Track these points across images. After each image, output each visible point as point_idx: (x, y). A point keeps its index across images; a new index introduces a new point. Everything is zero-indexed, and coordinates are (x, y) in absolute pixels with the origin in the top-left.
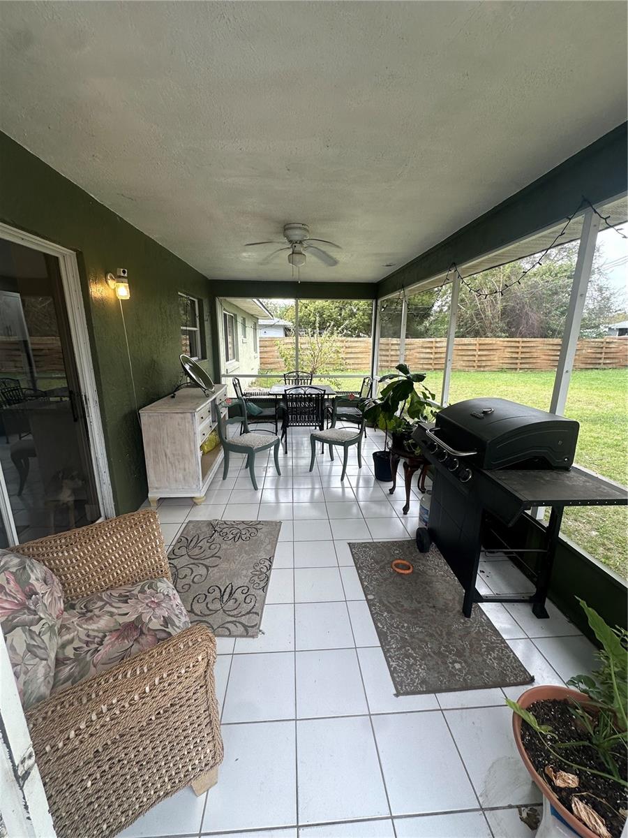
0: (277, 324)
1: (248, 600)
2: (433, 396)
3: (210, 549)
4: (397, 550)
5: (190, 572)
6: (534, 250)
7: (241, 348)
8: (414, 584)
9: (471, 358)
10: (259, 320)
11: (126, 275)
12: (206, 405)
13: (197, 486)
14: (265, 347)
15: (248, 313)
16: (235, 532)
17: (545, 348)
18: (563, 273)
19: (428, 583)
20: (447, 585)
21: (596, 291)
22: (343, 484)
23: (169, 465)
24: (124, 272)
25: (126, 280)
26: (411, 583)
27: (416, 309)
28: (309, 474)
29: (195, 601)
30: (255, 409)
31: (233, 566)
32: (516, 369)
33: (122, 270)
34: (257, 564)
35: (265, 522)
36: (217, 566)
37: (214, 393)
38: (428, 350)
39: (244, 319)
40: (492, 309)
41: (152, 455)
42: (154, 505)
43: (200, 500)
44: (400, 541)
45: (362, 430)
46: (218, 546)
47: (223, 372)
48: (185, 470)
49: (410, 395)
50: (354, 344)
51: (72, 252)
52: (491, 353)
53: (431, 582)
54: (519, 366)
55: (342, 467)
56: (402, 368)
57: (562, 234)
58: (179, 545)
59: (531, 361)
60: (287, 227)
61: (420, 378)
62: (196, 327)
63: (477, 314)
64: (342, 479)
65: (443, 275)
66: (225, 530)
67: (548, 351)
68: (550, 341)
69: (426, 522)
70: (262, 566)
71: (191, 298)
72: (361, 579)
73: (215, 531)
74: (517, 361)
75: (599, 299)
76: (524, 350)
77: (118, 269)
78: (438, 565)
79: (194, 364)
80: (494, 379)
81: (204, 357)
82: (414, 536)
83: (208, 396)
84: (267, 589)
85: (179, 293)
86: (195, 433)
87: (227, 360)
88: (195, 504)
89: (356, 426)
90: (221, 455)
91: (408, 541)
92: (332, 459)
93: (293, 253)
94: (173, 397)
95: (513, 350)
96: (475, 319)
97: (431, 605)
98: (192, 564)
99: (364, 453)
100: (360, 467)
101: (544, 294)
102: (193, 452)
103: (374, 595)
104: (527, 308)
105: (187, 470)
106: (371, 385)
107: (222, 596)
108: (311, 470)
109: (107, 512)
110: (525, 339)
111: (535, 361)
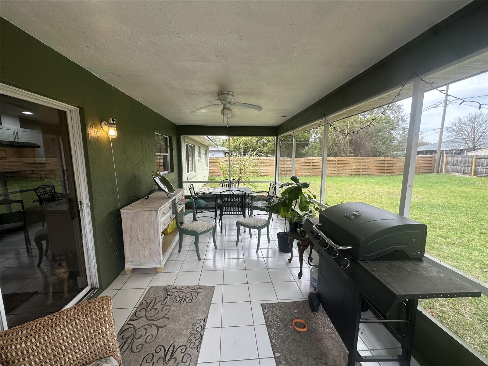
0: (219, 149)
1: (184, 360)
2: (315, 197)
3: (162, 311)
4: (295, 310)
5: (145, 332)
6: (374, 107)
7: (197, 164)
8: (309, 341)
9: (333, 169)
10: (209, 148)
11: (115, 122)
12: (169, 203)
13: (159, 260)
14: (213, 163)
15: (202, 144)
16: (182, 295)
17: (376, 162)
18: (382, 120)
19: (320, 340)
20: (334, 341)
21: (401, 130)
22: (258, 255)
23: (140, 246)
24: (113, 121)
25: (115, 126)
26: (307, 340)
27: (300, 141)
28: (235, 248)
29: (145, 361)
30: (202, 203)
31: (177, 326)
32: (360, 175)
33: (112, 119)
34: (194, 324)
35: (203, 286)
36: (166, 326)
37: (174, 195)
38: (308, 164)
39: (200, 147)
40: (344, 141)
41: (128, 239)
42: (129, 274)
43: (160, 270)
44: (297, 302)
45: (270, 216)
46: (168, 308)
47: (184, 179)
48: (150, 249)
49: (300, 197)
50: (265, 161)
51: (76, 108)
52: (345, 165)
53: (322, 339)
54: (361, 173)
55: (257, 242)
56: (294, 179)
57: (398, 95)
58: (141, 307)
59: (368, 170)
60: (220, 93)
61: (306, 186)
62: (167, 153)
63: (336, 144)
64: (257, 251)
65: (317, 122)
66: (175, 294)
67: (378, 164)
68: (378, 158)
69: (315, 288)
70: (198, 326)
71: (164, 136)
72: (270, 337)
73: (168, 295)
74: (360, 170)
75: (403, 134)
76: (364, 164)
77: (109, 119)
78: (325, 323)
79: (162, 177)
80: (347, 181)
81: (172, 171)
82: (306, 298)
83: (169, 198)
84: (200, 348)
85: (156, 133)
86: (158, 224)
87: (188, 171)
88: (157, 273)
89: (266, 213)
90: (178, 237)
91: (303, 301)
92: (251, 237)
93: (224, 109)
94: (147, 199)
95: (357, 164)
96: (334, 146)
97: (323, 362)
98: (147, 325)
99: (271, 231)
100: (269, 242)
101: (372, 132)
102: (156, 237)
103: (280, 352)
104: (364, 140)
105: (152, 249)
106: (275, 188)
107: (166, 355)
108: (237, 245)
109: (93, 281)
110: (364, 158)
111: (370, 170)
